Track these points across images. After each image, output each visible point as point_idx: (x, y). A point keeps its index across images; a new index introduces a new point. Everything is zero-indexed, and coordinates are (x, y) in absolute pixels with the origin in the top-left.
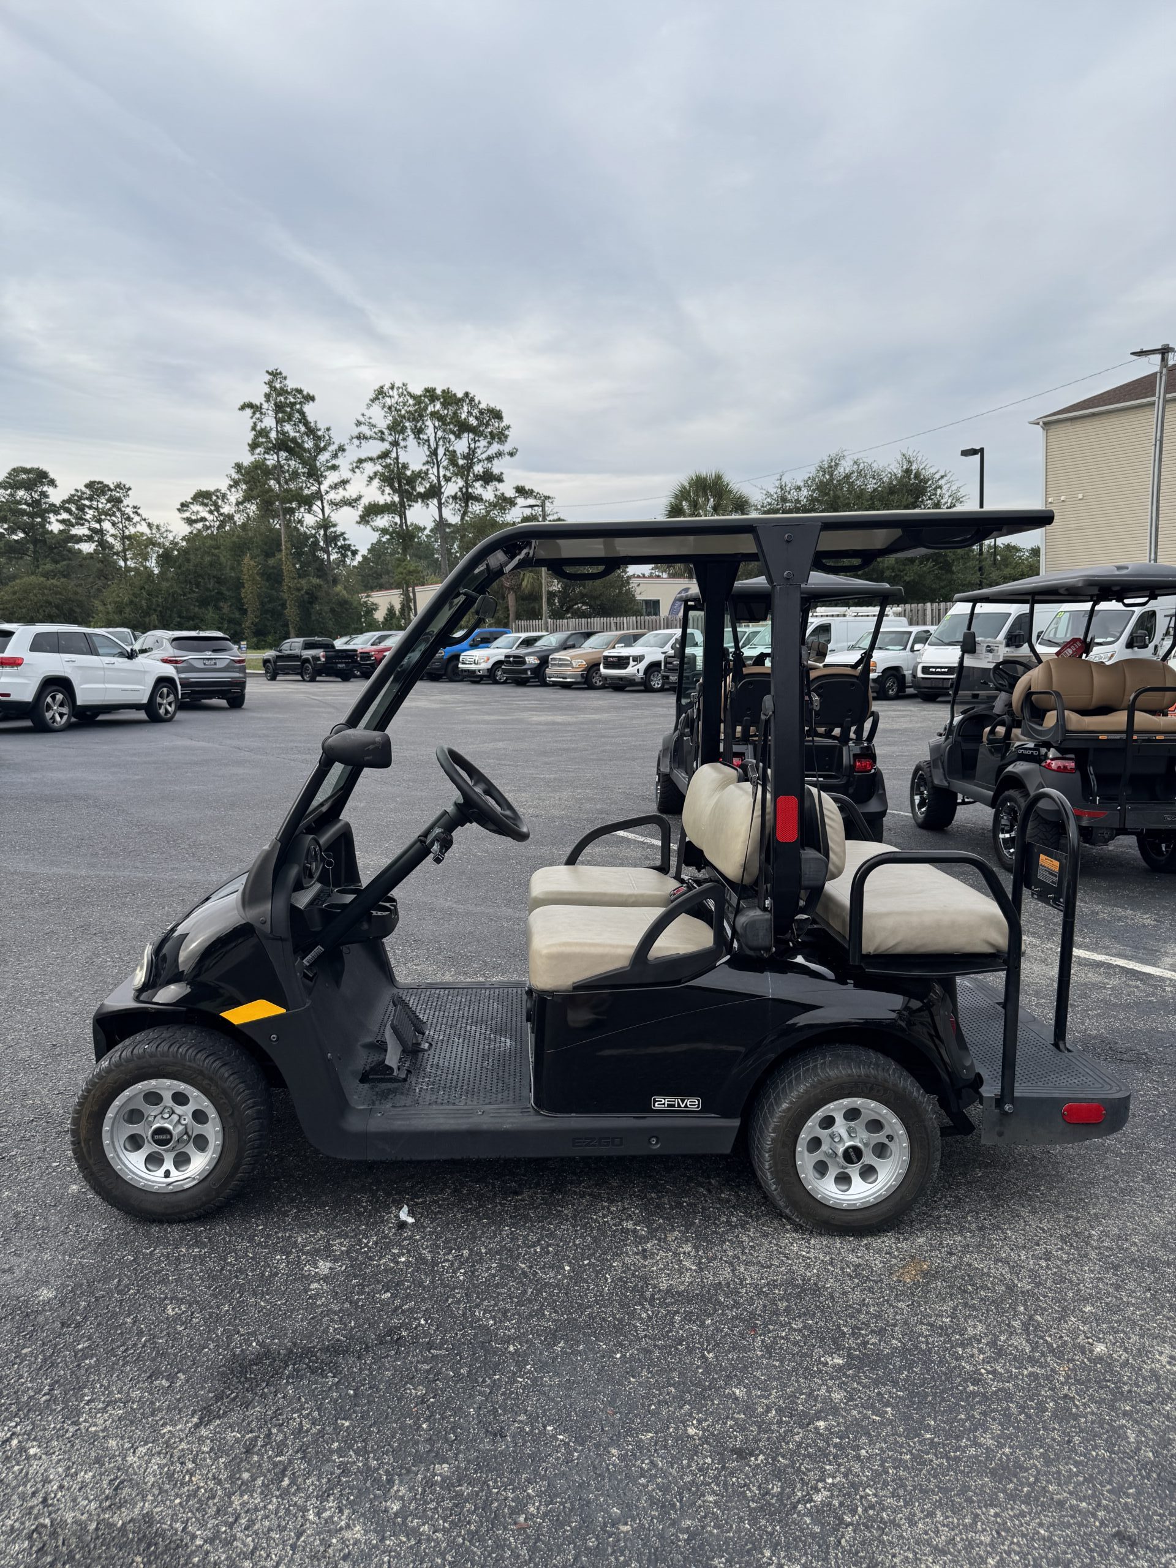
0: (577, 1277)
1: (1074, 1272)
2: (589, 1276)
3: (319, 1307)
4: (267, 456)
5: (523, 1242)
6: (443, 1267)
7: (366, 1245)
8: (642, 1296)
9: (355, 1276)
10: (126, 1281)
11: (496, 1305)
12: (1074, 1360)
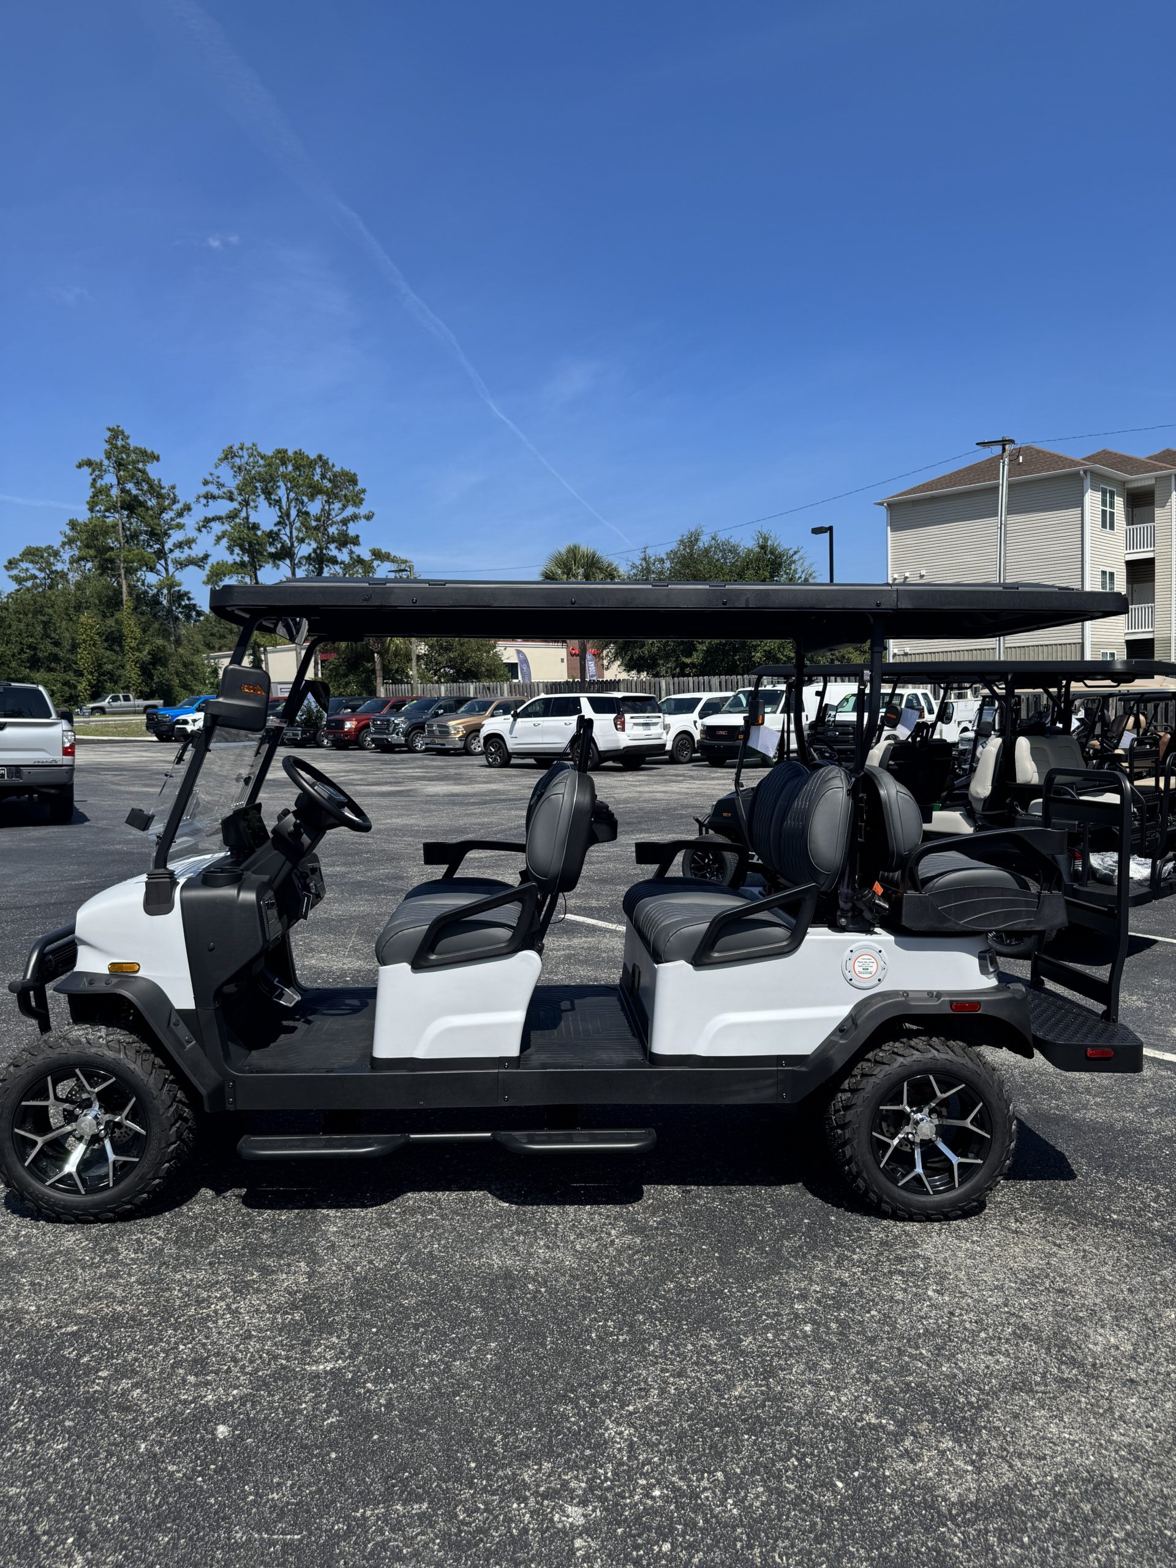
0: (858, 1499)
2: (870, 1493)
4: (107, 514)
5: (774, 1454)
6: (706, 1498)
9: (618, 1523)
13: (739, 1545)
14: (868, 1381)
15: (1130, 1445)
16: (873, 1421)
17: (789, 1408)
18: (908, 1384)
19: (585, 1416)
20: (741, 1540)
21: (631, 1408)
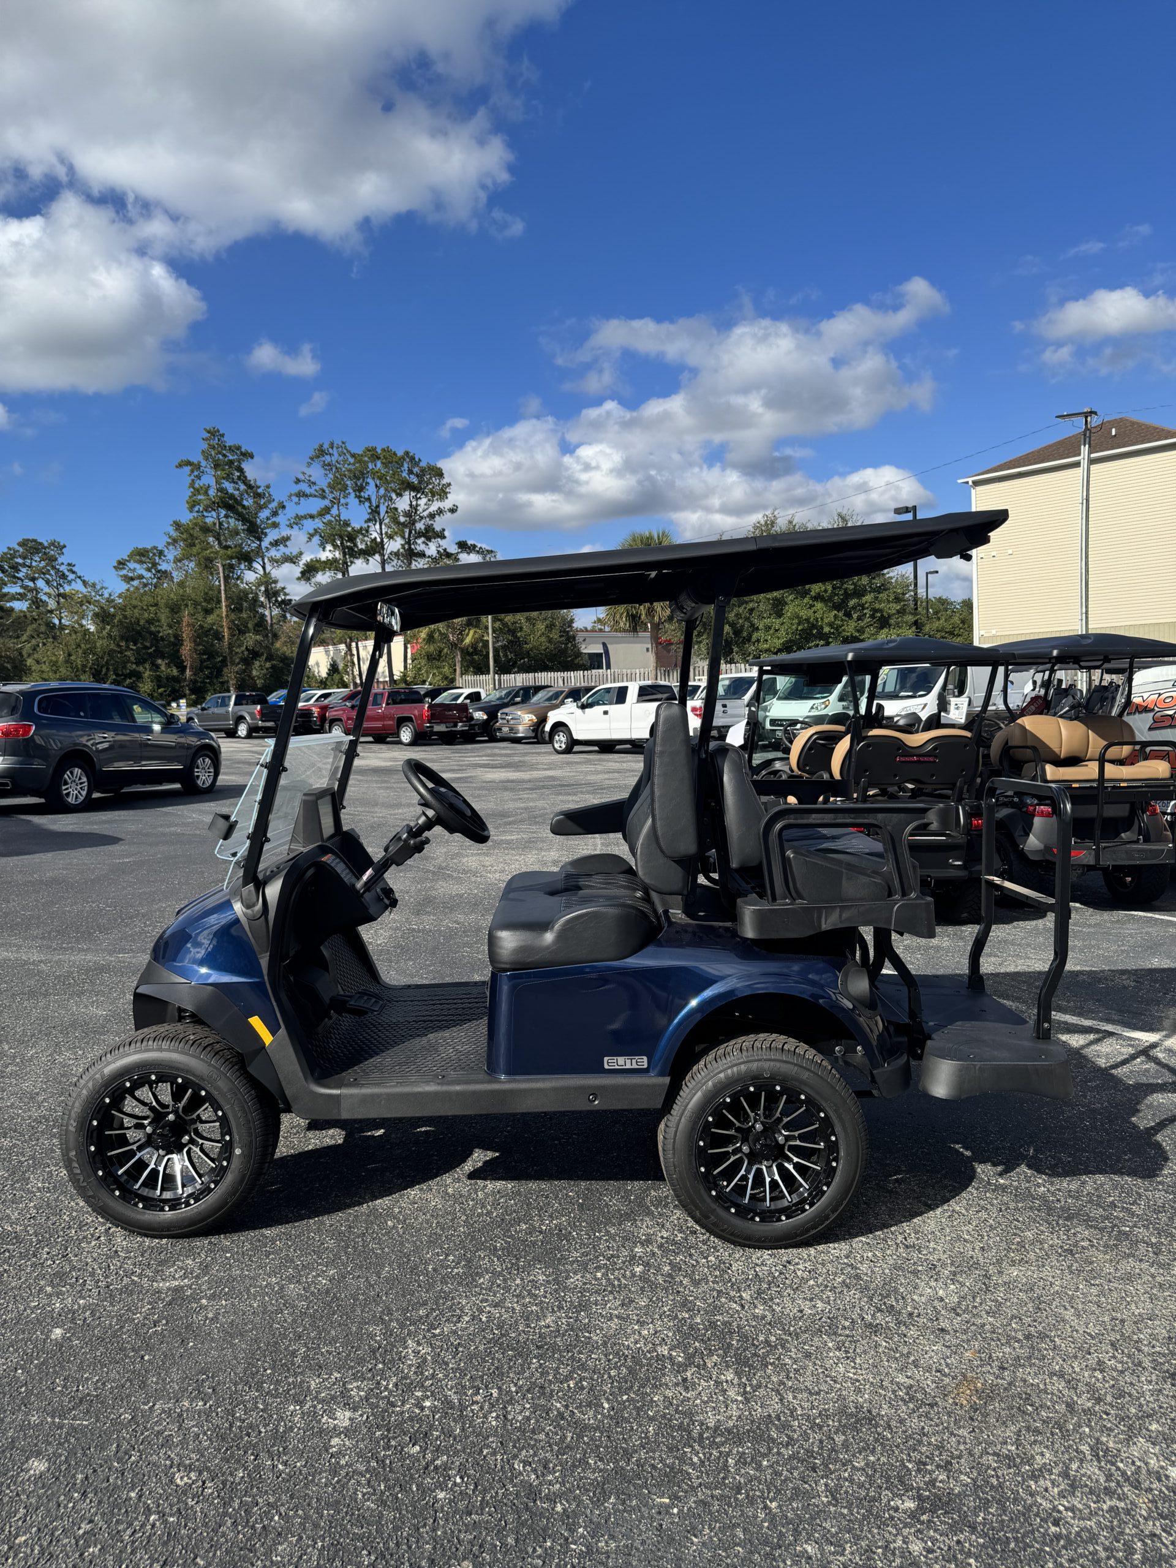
0: (618, 1418)
1: (1131, 1383)
2: (631, 1414)
3: (342, 1467)
4: (205, 514)
5: (555, 1376)
6: (472, 1411)
7: (386, 1388)
8: (690, 1435)
9: (378, 1427)
10: (125, 1445)
12: (1151, 1490)
13: (485, 1452)
14: (675, 1318)
16: (664, 1353)
17: (588, 1338)
18: (714, 1323)
19: (391, 1335)
21: (437, 1331)
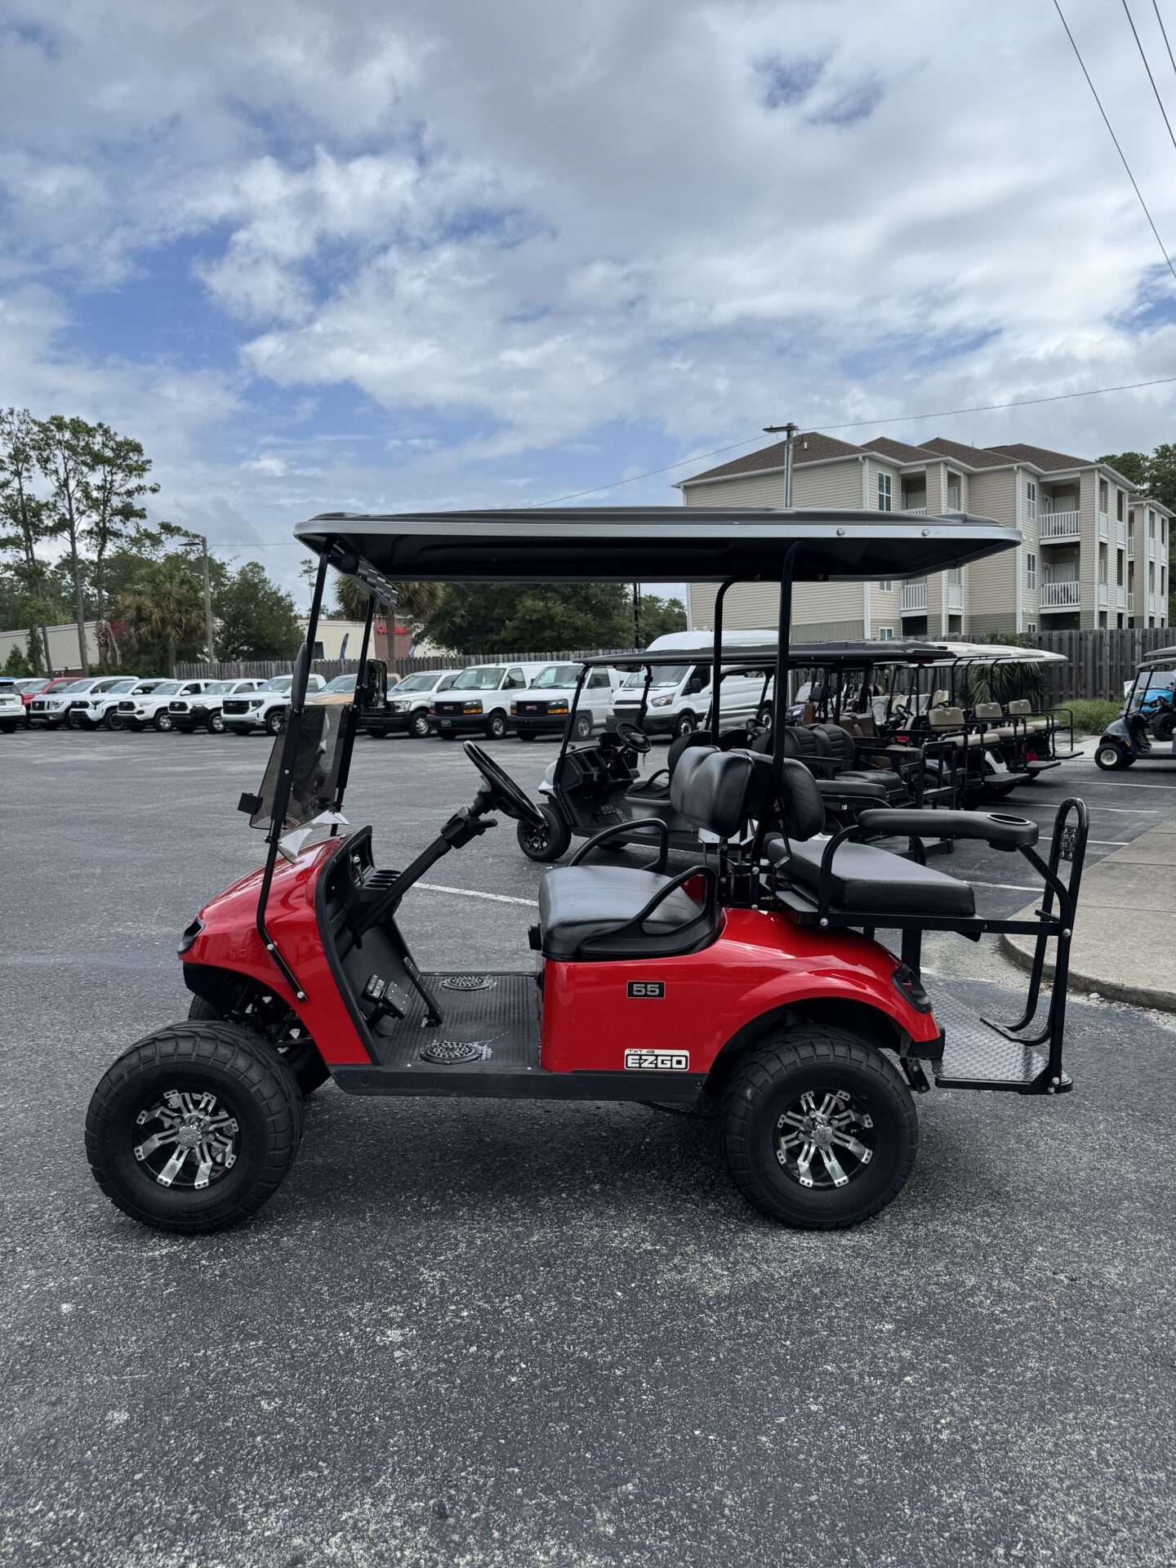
2: (644, 1296)
3: (416, 1372)
5: (565, 1278)
6: (507, 1314)
8: (699, 1304)
11: (579, 1338)
13: (534, 1342)
14: (645, 1221)
15: (854, 1246)
16: (649, 1248)
17: (578, 1245)
18: (680, 1220)
19: (402, 1265)
20: (536, 1339)
21: (442, 1258)
